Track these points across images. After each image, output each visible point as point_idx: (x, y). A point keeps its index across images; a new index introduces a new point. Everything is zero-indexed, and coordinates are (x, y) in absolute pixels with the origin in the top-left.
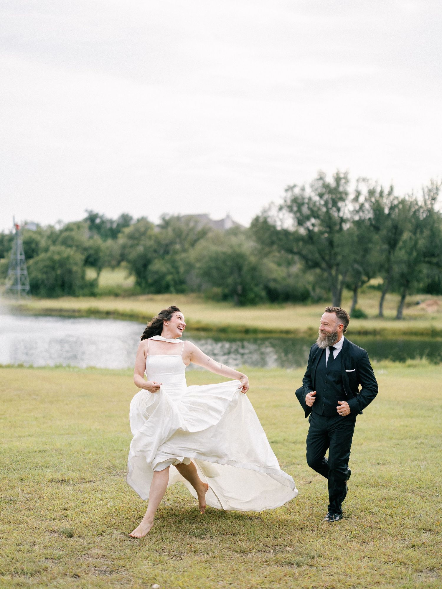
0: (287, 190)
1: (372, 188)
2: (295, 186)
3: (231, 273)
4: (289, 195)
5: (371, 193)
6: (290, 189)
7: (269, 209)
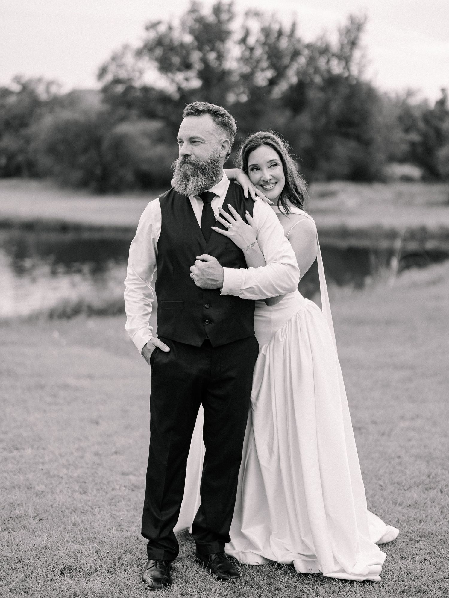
0: (148, 28)
1: (267, 25)
2: (159, 23)
3: (86, 150)
4: (152, 35)
5: (266, 31)
6: (153, 26)
7: (123, 54)
